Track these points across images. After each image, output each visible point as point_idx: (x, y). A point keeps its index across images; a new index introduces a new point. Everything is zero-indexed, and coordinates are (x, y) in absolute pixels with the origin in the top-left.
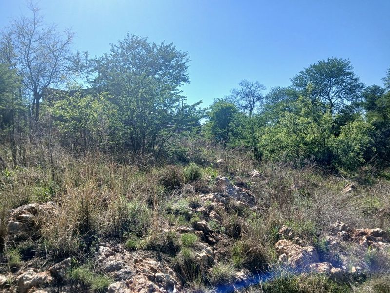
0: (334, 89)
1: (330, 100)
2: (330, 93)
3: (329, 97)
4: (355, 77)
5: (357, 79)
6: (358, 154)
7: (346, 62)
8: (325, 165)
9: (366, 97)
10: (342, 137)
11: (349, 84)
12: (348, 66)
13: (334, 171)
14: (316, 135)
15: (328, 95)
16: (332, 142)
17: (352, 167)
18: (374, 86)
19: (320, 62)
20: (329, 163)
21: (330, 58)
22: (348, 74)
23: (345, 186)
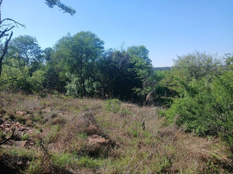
0: (29, 51)
1: (27, 56)
2: (27, 53)
3: (26, 55)
4: (39, 46)
5: (40, 48)
6: (41, 84)
7: (34, 38)
8: (27, 90)
9: (46, 53)
10: (33, 77)
11: (36, 50)
12: (35, 40)
13: (31, 93)
14: (21, 77)
15: (26, 54)
16: (29, 79)
17: (38, 90)
18: (49, 48)
19: (21, 36)
20: (28, 89)
21: (26, 35)
22: (35, 44)
23: (35, 98)
